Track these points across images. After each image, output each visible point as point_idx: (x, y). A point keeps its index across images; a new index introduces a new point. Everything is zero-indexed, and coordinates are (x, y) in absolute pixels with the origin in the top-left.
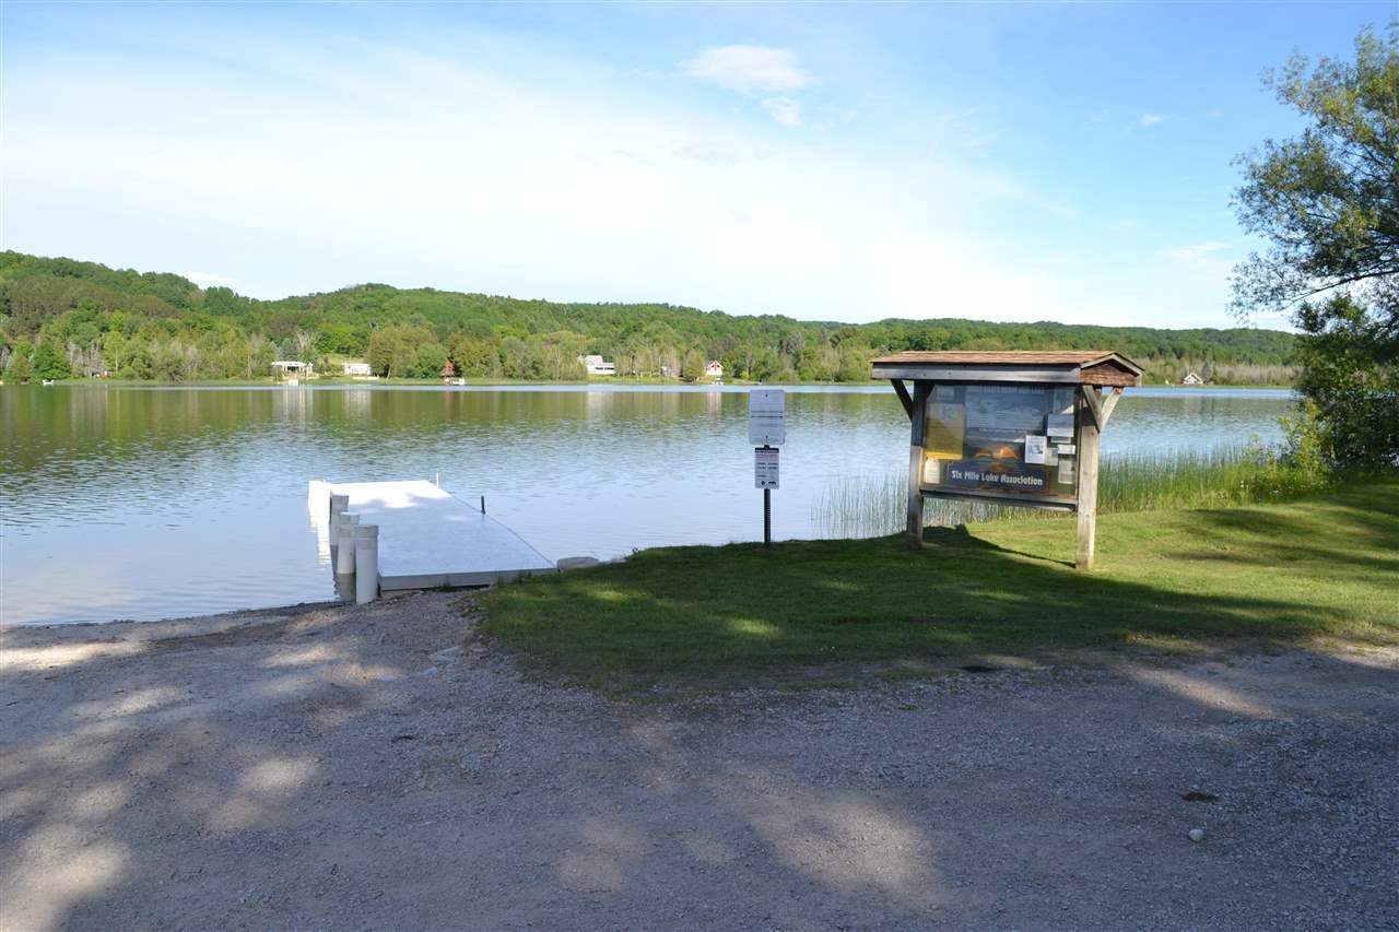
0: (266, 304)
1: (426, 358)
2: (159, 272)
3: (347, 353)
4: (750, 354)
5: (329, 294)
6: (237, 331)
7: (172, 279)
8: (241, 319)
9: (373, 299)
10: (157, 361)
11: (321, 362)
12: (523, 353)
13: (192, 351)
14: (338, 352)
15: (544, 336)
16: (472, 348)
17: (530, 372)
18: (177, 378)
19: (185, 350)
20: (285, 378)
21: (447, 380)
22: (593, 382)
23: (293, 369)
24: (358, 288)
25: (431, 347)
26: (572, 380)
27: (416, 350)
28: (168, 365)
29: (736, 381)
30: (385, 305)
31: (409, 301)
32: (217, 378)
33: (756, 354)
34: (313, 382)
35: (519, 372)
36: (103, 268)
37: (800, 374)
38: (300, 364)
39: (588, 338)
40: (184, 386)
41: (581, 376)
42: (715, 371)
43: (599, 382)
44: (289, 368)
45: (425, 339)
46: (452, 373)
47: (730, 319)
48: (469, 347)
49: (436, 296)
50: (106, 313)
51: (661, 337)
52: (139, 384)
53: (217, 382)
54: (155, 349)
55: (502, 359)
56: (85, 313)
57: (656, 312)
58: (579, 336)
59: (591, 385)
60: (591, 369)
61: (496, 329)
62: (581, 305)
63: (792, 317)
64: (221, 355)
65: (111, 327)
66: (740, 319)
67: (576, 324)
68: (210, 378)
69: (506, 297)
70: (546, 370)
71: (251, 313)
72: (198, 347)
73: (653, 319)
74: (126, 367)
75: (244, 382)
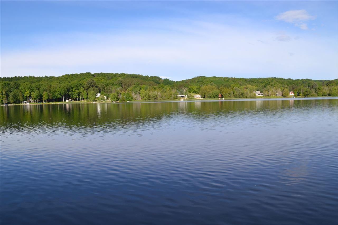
0: (177, 82)
1: (214, 93)
2: (153, 76)
3: (195, 93)
4: (302, 89)
5: (191, 79)
6: (169, 88)
7: (156, 77)
8: (171, 86)
9: (201, 80)
10: (152, 96)
11: (189, 95)
12: (239, 91)
13: (159, 93)
14: (193, 93)
15: (244, 87)
16: (226, 90)
17: (241, 96)
18: (156, 100)
19: (158, 93)
20: (180, 99)
21: (220, 98)
22: (258, 98)
23: (182, 97)
24: (198, 77)
25: (215, 90)
26: (252, 97)
27: (212, 91)
28: (154, 97)
29: (298, 96)
30: (204, 81)
31: (210, 80)
32: (165, 99)
33: (304, 89)
34: (187, 100)
35: (238, 96)
36: (142, 76)
37: (317, 94)
38: (184, 96)
39: (255, 87)
40: (157, 101)
41: (254, 97)
42: (292, 94)
43: (259, 98)
44: (181, 97)
45: (214, 88)
46: (221, 97)
47: (293, 80)
48: (225, 90)
49: (216, 78)
50: (141, 85)
51: (276, 86)
52: (148, 102)
53: (165, 100)
54: (151, 93)
55: (234, 93)
56: (136, 85)
57: (273, 79)
58: (253, 86)
59: (257, 99)
60: (257, 94)
61: (232, 85)
62: (253, 79)
63: (311, 79)
64: (166, 94)
65: (142, 88)
66: (296, 80)
67: (252, 83)
68: (163, 99)
69: (233, 77)
70: (245, 95)
71: (173, 84)
72: (161, 92)
73: (272, 81)
74: (145, 97)
75: (171, 100)
